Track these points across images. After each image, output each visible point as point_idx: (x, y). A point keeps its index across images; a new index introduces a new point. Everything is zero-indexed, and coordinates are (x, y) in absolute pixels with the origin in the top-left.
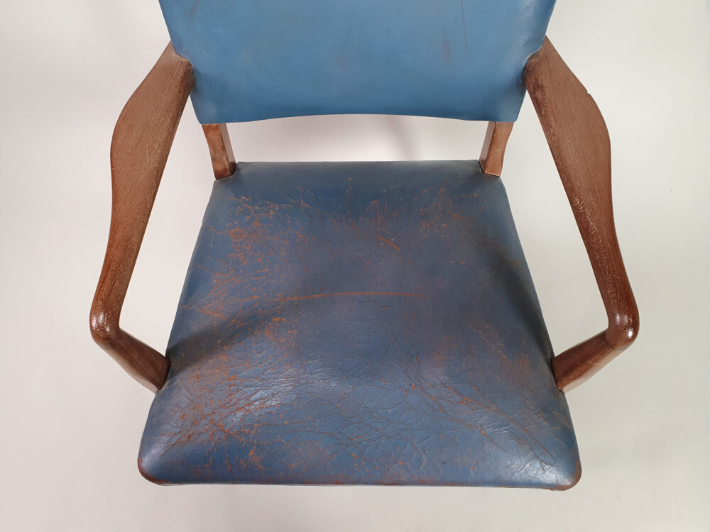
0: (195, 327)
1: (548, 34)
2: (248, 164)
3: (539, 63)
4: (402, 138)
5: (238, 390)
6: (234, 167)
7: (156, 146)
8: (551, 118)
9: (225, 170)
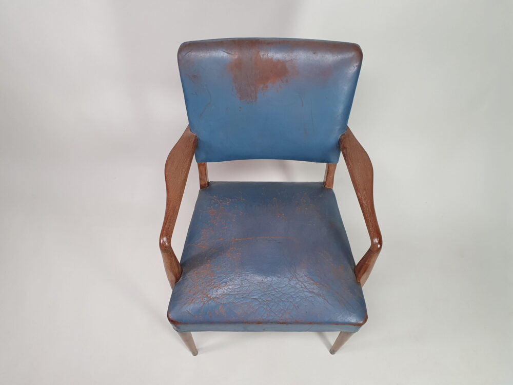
0: (194, 253)
1: (349, 125)
2: (215, 182)
3: (345, 138)
4: (285, 169)
5: (215, 279)
6: (209, 184)
7: (184, 170)
8: (349, 161)
9: (205, 184)
